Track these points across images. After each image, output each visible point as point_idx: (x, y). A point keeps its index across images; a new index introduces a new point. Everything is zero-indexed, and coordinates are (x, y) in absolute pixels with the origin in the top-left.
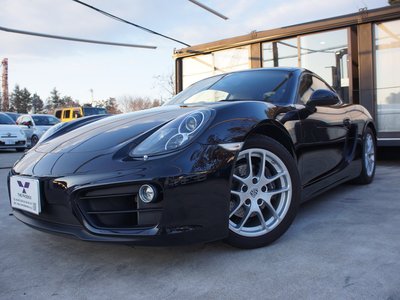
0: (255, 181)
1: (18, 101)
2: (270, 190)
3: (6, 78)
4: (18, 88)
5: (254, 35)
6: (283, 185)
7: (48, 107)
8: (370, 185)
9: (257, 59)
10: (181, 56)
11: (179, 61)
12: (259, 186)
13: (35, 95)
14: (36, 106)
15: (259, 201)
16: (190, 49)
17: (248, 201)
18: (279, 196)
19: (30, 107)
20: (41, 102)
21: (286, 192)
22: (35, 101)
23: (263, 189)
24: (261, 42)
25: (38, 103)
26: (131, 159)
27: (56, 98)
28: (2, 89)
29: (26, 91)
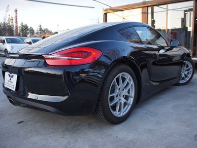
1: (22, 30)
3: (17, 19)
4: (22, 23)
5: (144, 3)
7: (37, 33)
9: (145, 13)
10: (106, 12)
11: (106, 14)
13: (31, 27)
14: (31, 33)
16: (111, 8)
19: (28, 33)
20: (33, 31)
22: (31, 30)
24: (148, 7)
25: (32, 31)
27: (41, 29)
28: (15, 24)
29: (26, 25)
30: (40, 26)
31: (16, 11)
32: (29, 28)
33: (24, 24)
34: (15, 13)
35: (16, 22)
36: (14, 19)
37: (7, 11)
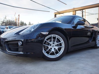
0: (53, 43)
1: (21, 24)
2: (58, 46)
3: (19, 19)
4: (21, 21)
5: (74, 9)
6: (62, 45)
8: (98, 49)
10: (56, 14)
12: (55, 45)
15: (55, 49)
16: (58, 12)
17: (51, 48)
18: (61, 48)
21: (63, 47)
22: (25, 25)
23: (56, 46)
26: (19, 35)
28: (18, 21)
29: (23, 22)
30: (30, 23)
31: (19, 15)
32: (24, 23)
33: (22, 21)
34: (18, 16)
35: (19, 20)
36: (18, 19)
37: (15, 15)
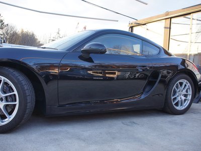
9: (167, 28)
16: (136, 22)
24: (171, 18)
